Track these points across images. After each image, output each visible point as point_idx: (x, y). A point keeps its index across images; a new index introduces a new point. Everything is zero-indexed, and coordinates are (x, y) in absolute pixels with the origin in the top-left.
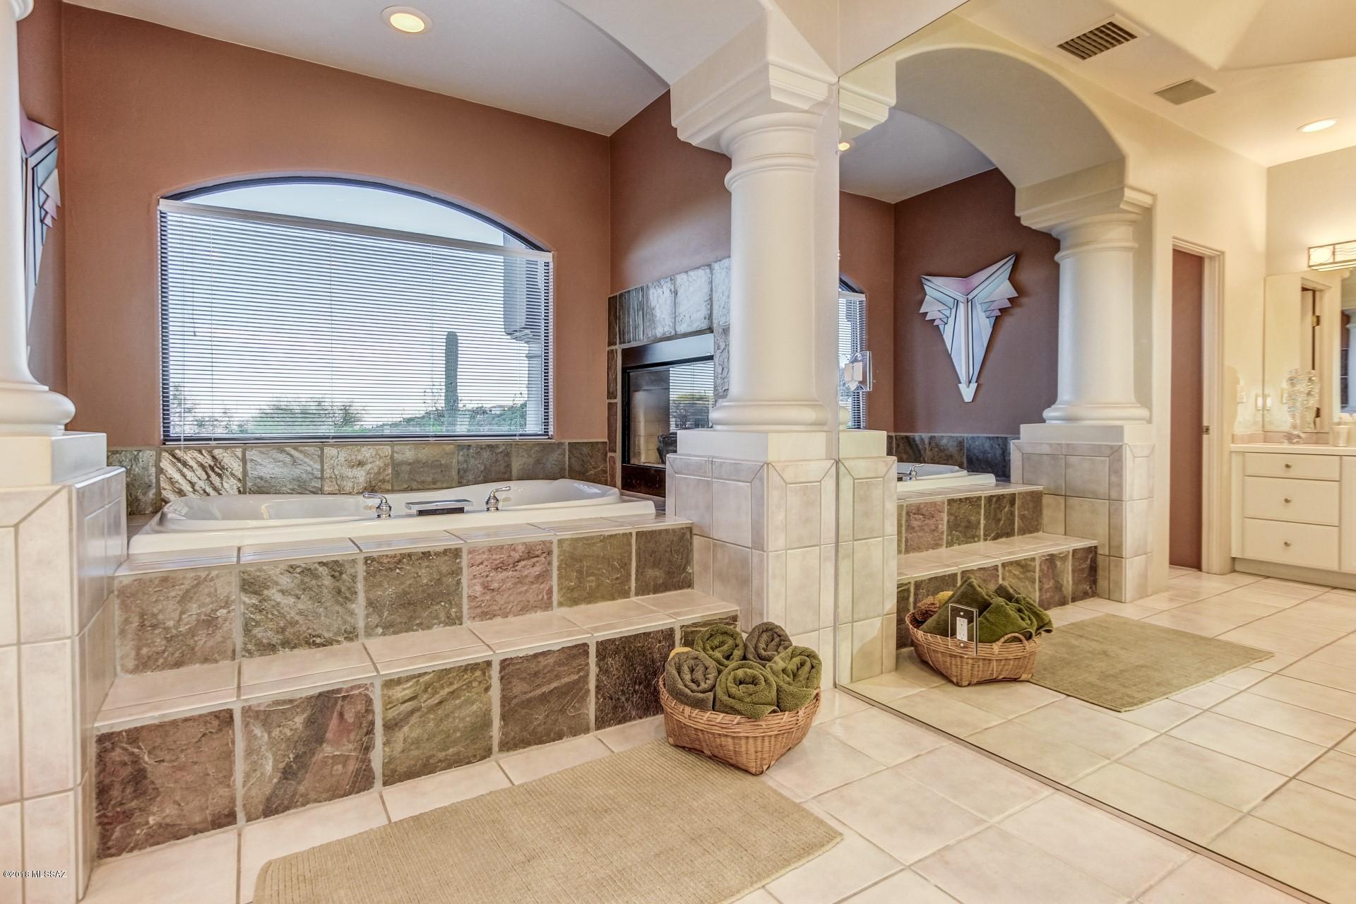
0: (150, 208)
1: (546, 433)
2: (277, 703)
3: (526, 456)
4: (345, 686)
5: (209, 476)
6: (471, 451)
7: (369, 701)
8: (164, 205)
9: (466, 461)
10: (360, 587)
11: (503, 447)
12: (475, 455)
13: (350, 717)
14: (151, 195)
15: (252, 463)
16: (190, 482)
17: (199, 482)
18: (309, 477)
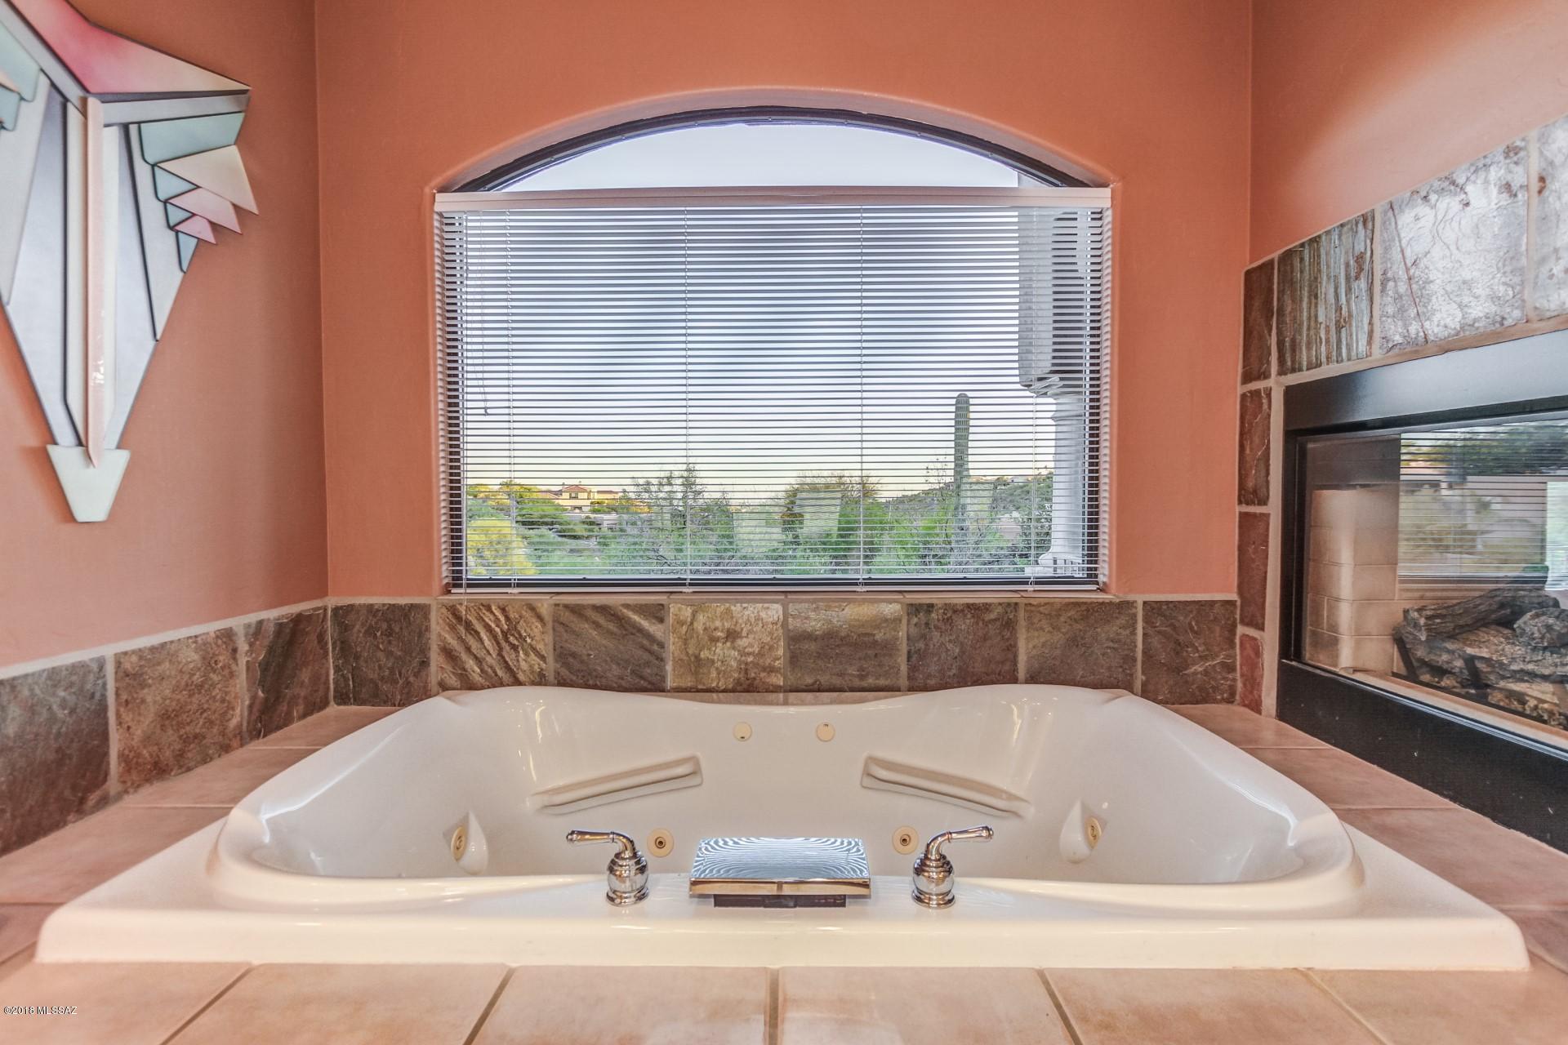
0: (420, 211)
1: (1092, 577)
3: (1048, 628)
5: (501, 649)
6: (934, 615)
8: (445, 203)
9: (923, 637)
11: (1000, 610)
12: (940, 624)
14: (422, 189)
15: (561, 629)
16: (476, 658)
17: (488, 659)
18: (646, 656)
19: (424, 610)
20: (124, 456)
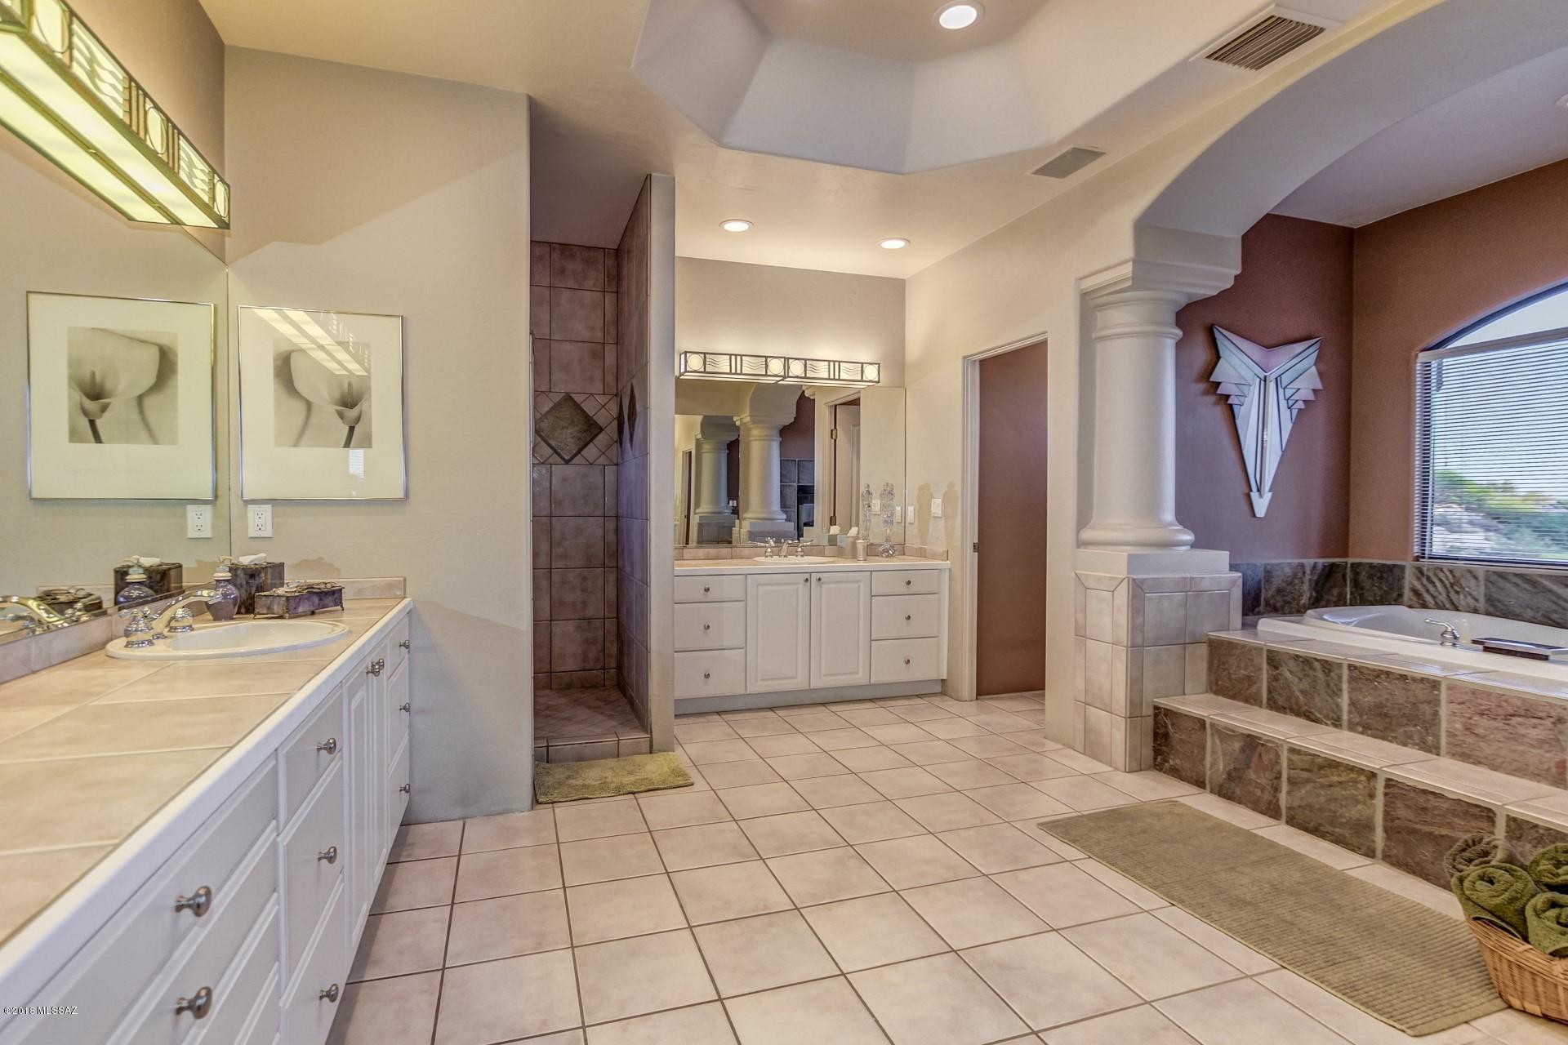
0: (1411, 364)
2: (1226, 728)
4: (1264, 738)
5: (1448, 592)
7: (1278, 756)
10: (1345, 686)
13: (1265, 759)
14: (1412, 354)
15: (1489, 584)
16: (1432, 596)
17: (1440, 597)
18: (1554, 607)
19: (1402, 568)
20: (1271, 493)
